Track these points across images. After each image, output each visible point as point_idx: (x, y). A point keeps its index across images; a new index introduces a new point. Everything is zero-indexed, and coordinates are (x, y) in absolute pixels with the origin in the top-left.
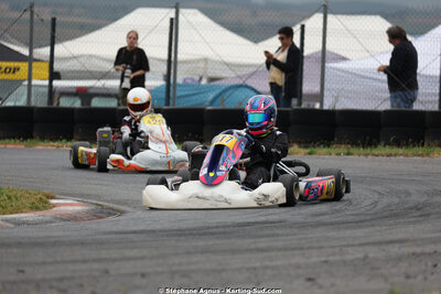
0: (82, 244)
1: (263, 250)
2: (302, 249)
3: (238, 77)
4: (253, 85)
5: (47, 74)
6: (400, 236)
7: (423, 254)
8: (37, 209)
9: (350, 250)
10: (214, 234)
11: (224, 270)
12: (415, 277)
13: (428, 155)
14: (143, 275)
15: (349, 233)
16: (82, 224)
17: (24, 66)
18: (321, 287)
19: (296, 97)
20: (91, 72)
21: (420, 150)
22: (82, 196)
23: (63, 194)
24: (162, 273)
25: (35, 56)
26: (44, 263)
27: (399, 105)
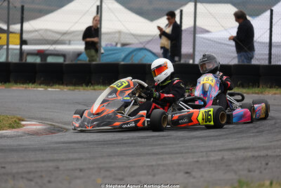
0: (42, 150)
1: (157, 154)
2: (182, 153)
3: (141, 43)
4: (150, 49)
5: (18, 41)
6: (245, 145)
7: (259, 156)
8: (13, 127)
9: (212, 154)
10: (125, 143)
11: (132, 167)
12: (254, 171)
13: (262, 93)
14: (81, 170)
15: (212, 143)
16: (42, 137)
17: (4, 36)
18: (194, 178)
19: (177, 56)
20: (46, 40)
21: (256, 90)
22: (42, 119)
23: (29, 118)
24: (93, 168)
25: (11, 30)
26: (18, 162)
27: (243, 61)
